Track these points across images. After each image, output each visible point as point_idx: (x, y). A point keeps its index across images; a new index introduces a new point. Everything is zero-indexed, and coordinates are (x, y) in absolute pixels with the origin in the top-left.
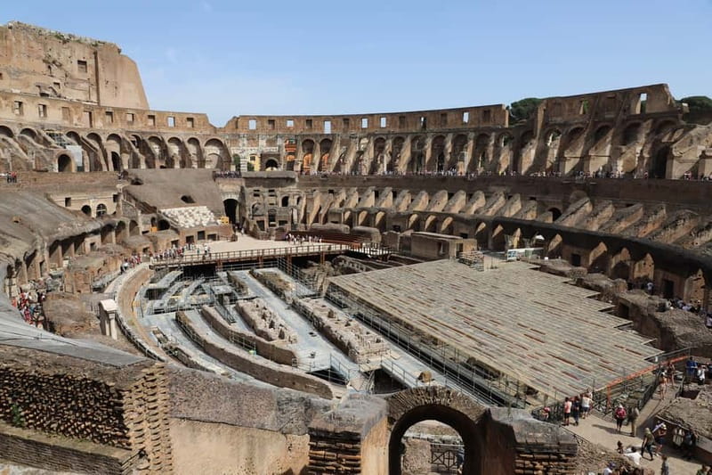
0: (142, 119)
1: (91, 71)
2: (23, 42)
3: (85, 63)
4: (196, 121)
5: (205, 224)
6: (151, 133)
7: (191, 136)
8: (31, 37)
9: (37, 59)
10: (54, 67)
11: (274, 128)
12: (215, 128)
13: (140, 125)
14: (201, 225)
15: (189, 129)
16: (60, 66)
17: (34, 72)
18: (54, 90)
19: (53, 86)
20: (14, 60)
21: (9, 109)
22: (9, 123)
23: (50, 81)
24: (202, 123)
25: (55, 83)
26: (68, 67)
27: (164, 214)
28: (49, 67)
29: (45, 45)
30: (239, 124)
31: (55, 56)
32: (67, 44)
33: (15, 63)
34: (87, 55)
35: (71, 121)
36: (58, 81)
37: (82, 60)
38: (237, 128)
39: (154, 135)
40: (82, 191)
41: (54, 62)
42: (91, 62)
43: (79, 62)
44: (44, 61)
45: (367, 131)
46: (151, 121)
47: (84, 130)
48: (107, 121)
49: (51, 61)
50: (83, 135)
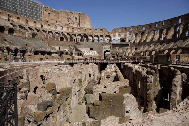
0: (88, 30)
1: (78, 20)
2: (62, 14)
3: (77, 18)
4: (103, 30)
5: (93, 55)
6: (89, 34)
7: (101, 35)
8: (64, 13)
9: (66, 18)
10: (69, 19)
11: (126, 31)
12: (109, 32)
13: (87, 32)
14: (91, 55)
15: (101, 33)
16: (71, 19)
17: (64, 21)
18: (69, 25)
19: (69, 24)
20: (60, 18)
21: (53, 27)
22: (52, 30)
23: (68, 23)
24: (105, 31)
25: (69, 23)
26: (73, 19)
27: (81, 52)
28: (68, 20)
29: (68, 14)
30: (116, 30)
31: (70, 17)
32: (73, 14)
33: (60, 19)
34: (78, 16)
35: (69, 31)
36: (70, 23)
37: (76, 17)
38: (115, 32)
39: (90, 34)
40: (64, 46)
41: (69, 18)
42: (78, 18)
43: (76, 18)
44: (67, 18)
45: (157, 28)
46: (91, 31)
47: (71, 33)
48: (78, 31)
49: (68, 18)
50: (71, 34)
